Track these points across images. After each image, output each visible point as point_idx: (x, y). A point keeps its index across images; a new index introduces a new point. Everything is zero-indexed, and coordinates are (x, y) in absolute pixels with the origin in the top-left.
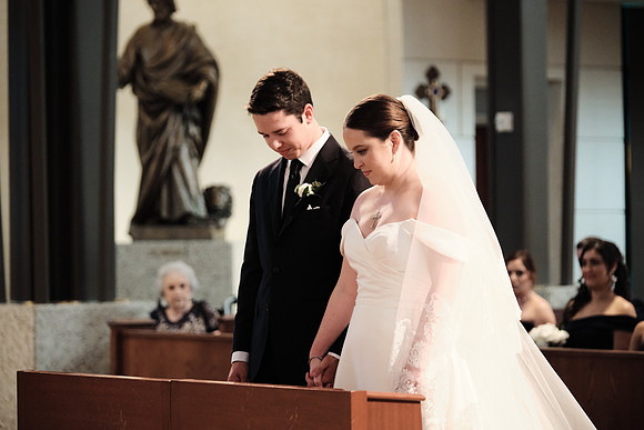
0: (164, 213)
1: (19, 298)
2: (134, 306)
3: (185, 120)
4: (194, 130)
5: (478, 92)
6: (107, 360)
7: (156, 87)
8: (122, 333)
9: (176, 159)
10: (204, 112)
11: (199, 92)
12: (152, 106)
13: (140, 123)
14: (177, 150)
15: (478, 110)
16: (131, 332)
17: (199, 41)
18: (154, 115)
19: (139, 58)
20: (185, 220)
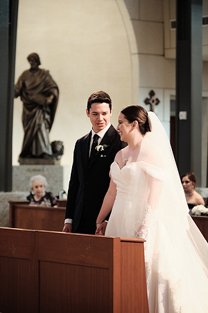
0: (34, 153)
2: (20, 194)
3: (43, 112)
4: (47, 117)
5: (171, 101)
6: (8, 218)
7: (31, 98)
8: (14, 206)
9: (39, 129)
10: (52, 109)
11: (50, 100)
12: (29, 106)
13: (24, 113)
14: (40, 125)
15: (172, 110)
16: (18, 205)
17: (51, 77)
18: (30, 110)
19: (24, 85)
20: (43, 156)
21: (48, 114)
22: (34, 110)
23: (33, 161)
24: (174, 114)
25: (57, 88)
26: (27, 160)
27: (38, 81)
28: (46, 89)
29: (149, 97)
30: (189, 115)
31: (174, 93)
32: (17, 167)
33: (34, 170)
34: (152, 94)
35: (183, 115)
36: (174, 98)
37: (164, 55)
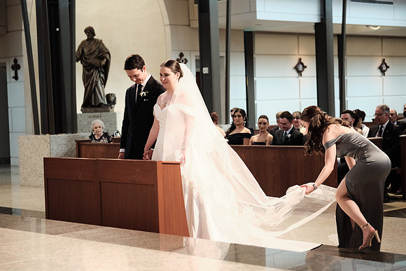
0: (93, 104)
1: (44, 133)
2: (84, 135)
3: (99, 72)
4: (102, 75)
5: (196, 60)
6: (75, 153)
7: (89, 62)
8: (79, 144)
9: (97, 85)
10: (105, 69)
11: (103, 63)
12: (88, 68)
14: (97, 82)
15: (197, 67)
16: (83, 143)
17: (103, 45)
18: (89, 71)
19: (83, 51)
20: (100, 105)
21: (103, 73)
22: (92, 71)
23: (92, 109)
24: (199, 70)
25: (109, 53)
26: (88, 109)
27: (94, 48)
28: (100, 55)
29: (179, 58)
30: (210, 70)
31: (198, 54)
32: (81, 115)
33: (94, 117)
34: (181, 55)
35: (206, 70)
36: (199, 58)
37: (189, 26)
